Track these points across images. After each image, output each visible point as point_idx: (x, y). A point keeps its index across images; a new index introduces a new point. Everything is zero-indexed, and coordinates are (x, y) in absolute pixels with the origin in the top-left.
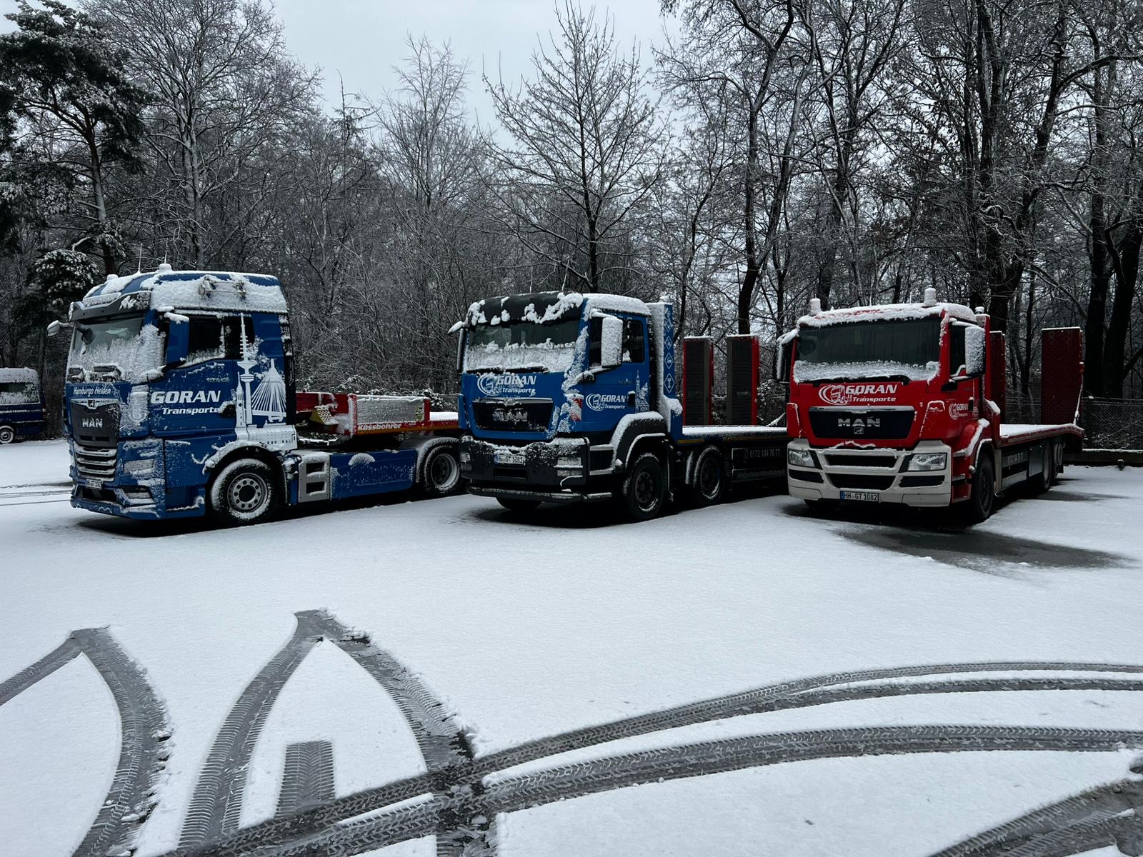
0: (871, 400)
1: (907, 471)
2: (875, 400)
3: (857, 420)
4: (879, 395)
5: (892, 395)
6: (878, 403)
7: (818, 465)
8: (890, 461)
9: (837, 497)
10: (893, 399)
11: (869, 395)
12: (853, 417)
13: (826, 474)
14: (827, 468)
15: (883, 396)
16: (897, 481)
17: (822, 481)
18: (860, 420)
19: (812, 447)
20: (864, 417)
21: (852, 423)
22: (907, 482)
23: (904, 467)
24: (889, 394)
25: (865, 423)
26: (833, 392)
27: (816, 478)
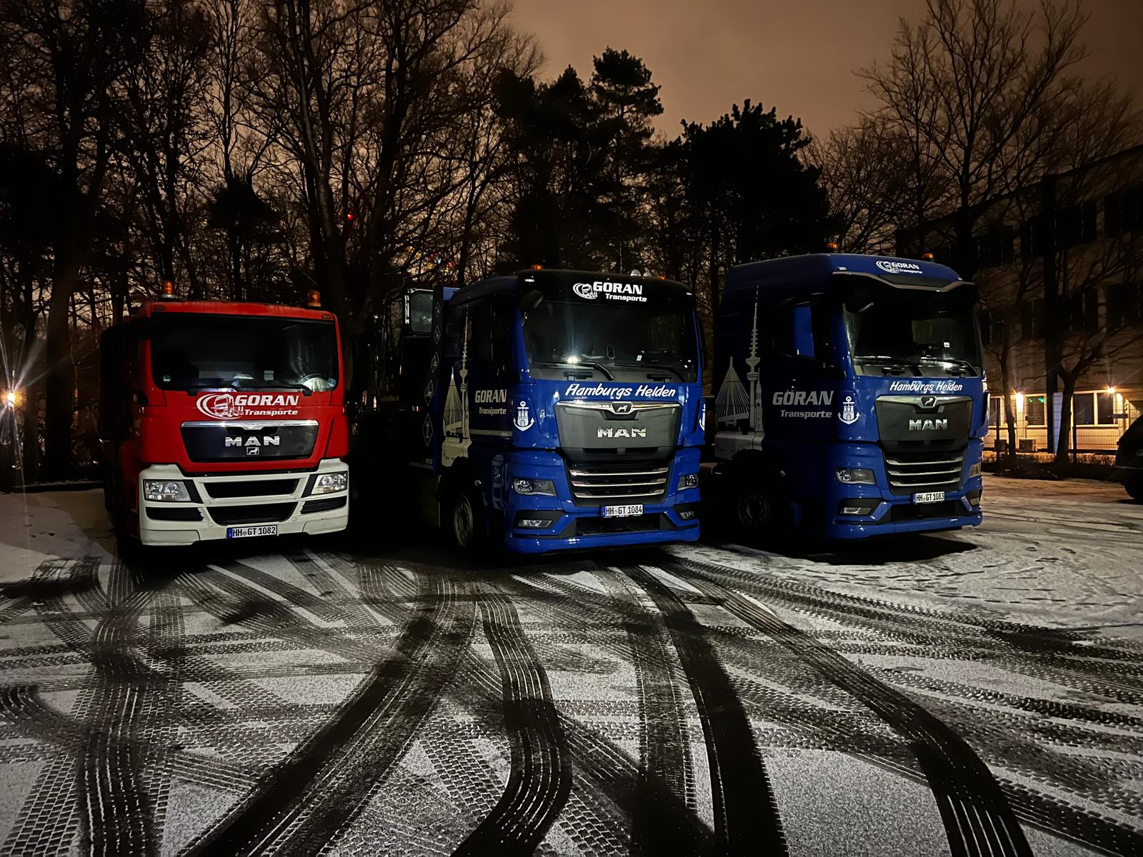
0: (269, 413)
1: (310, 495)
2: (273, 413)
3: (251, 439)
4: (278, 407)
5: (293, 408)
6: (277, 418)
7: (196, 497)
8: (289, 486)
9: (223, 536)
10: (295, 412)
11: (266, 408)
12: (246, 434)
13: (208, 508)
14: (208, 501)
15: (284, 408)
16: (299, 508)
17: (200, 519)
18: (254, 439)
19: (185, 474)
20: (260, 434)
21: (244, 441)
22: (310, 508)
23: (308, 492)
24: (290, 407)
25: (261, 441)
26: (218, 402)
27: (194, 515)
